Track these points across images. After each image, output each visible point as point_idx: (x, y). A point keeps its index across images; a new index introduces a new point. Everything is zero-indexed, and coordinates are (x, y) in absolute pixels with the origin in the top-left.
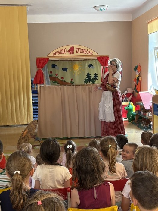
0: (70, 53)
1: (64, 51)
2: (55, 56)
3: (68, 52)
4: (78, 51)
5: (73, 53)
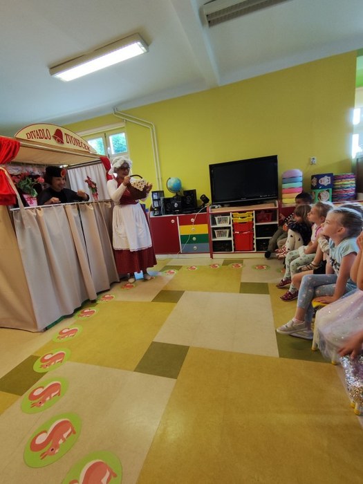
0: (58, 141)
1: (46, 135)
2: (31, 139)
3: (55, 138)
4: (68, 139)
5: (62, 143)
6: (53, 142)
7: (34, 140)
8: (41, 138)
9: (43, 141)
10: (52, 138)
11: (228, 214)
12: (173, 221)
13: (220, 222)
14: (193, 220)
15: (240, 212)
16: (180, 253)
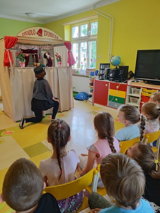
1: (33, 33)
2: (24, 36)
4: (45, 33)
5: (41, 36)
6: (36, 36)
7: (26, 36)
8: (30, 35)
9: (31, 36)
10: (36, 34)
11: (139, 88)
12: (106, 85)
13: (134, 92)
14: (118, 87)
15: (148, 89)
16: (107, 106)
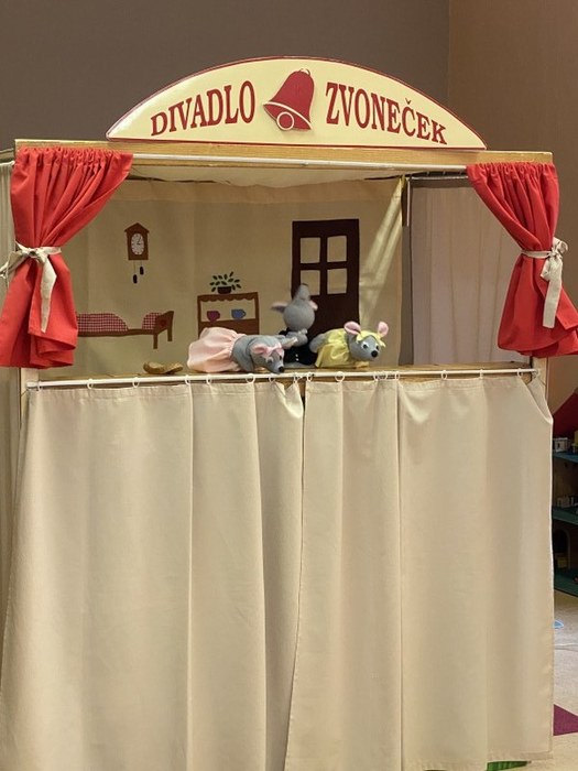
1: (235, 105)
4: (338, 105)
5: (302, 126)
8: (212, 123)
10: (261, 116)
